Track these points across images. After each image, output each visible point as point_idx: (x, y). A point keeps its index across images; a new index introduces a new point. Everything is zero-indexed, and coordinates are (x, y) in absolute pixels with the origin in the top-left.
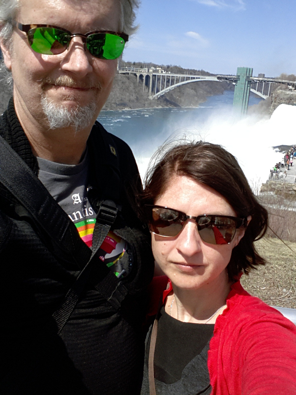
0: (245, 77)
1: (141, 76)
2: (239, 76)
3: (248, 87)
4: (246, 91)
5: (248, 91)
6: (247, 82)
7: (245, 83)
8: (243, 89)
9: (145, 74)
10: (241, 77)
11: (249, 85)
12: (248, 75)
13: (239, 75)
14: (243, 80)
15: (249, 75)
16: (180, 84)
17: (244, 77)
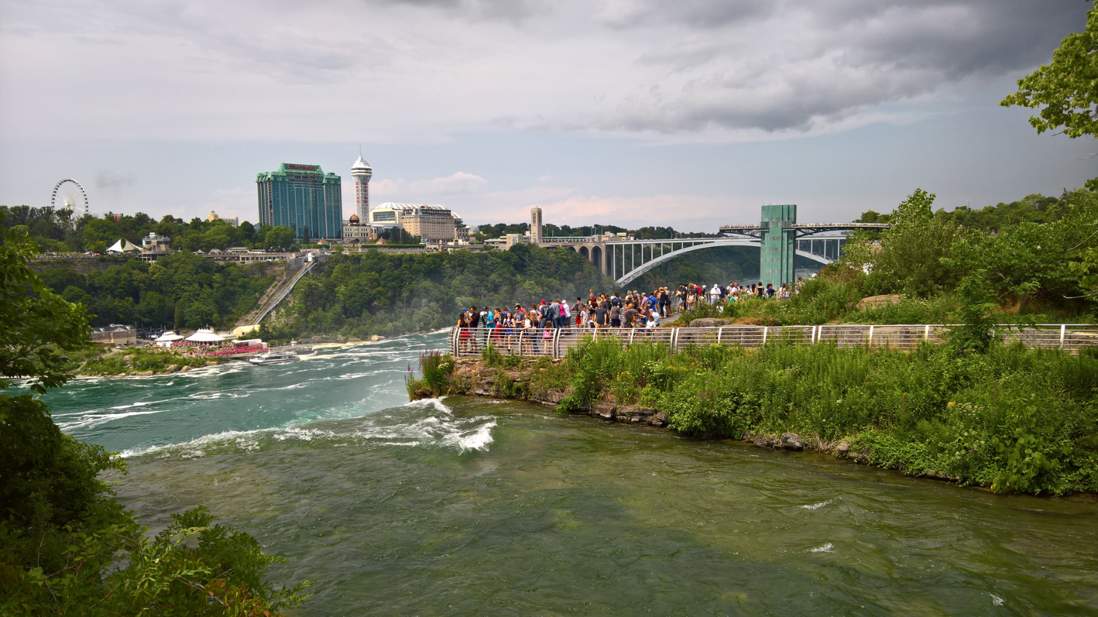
0: (780, 224)
1: (584, 250)
2: (767, 224)
3: (788, 244)
4: (785, 253)
5: (791, 253)
6: (785, 235)
7: (781, 236)
8: (780, 250)
9: (590, 246)
10: (771, 226)
11: (791, 241)
12: (786, 220)
13: (767, 221)
14: (776, 230)
15: (789, 219)
16: (663, 257)
17: (777, 225)
